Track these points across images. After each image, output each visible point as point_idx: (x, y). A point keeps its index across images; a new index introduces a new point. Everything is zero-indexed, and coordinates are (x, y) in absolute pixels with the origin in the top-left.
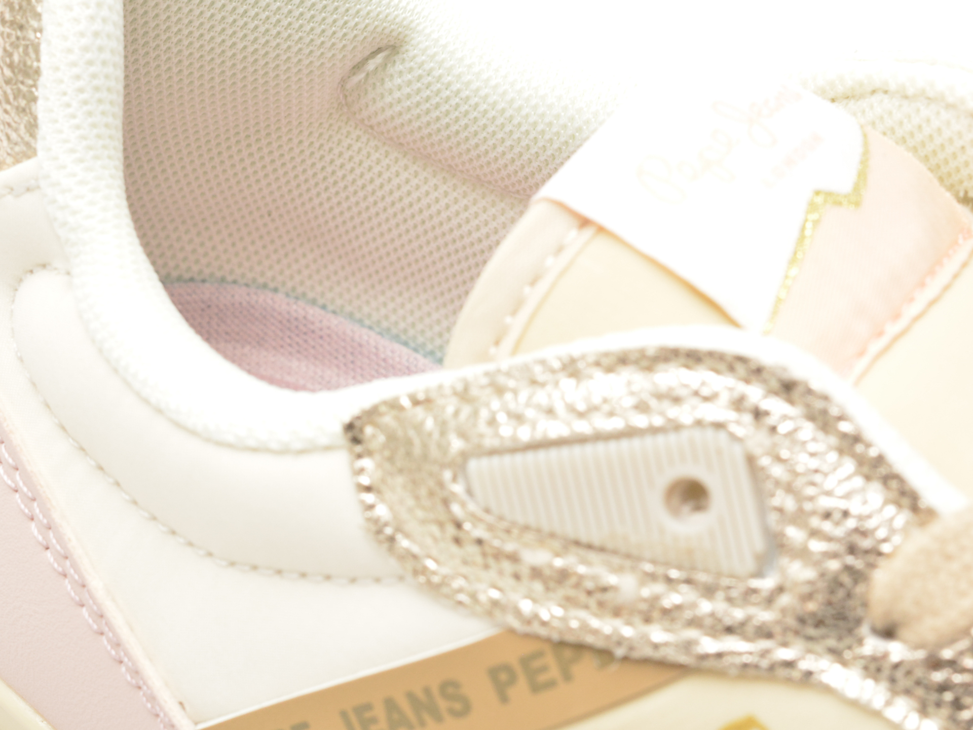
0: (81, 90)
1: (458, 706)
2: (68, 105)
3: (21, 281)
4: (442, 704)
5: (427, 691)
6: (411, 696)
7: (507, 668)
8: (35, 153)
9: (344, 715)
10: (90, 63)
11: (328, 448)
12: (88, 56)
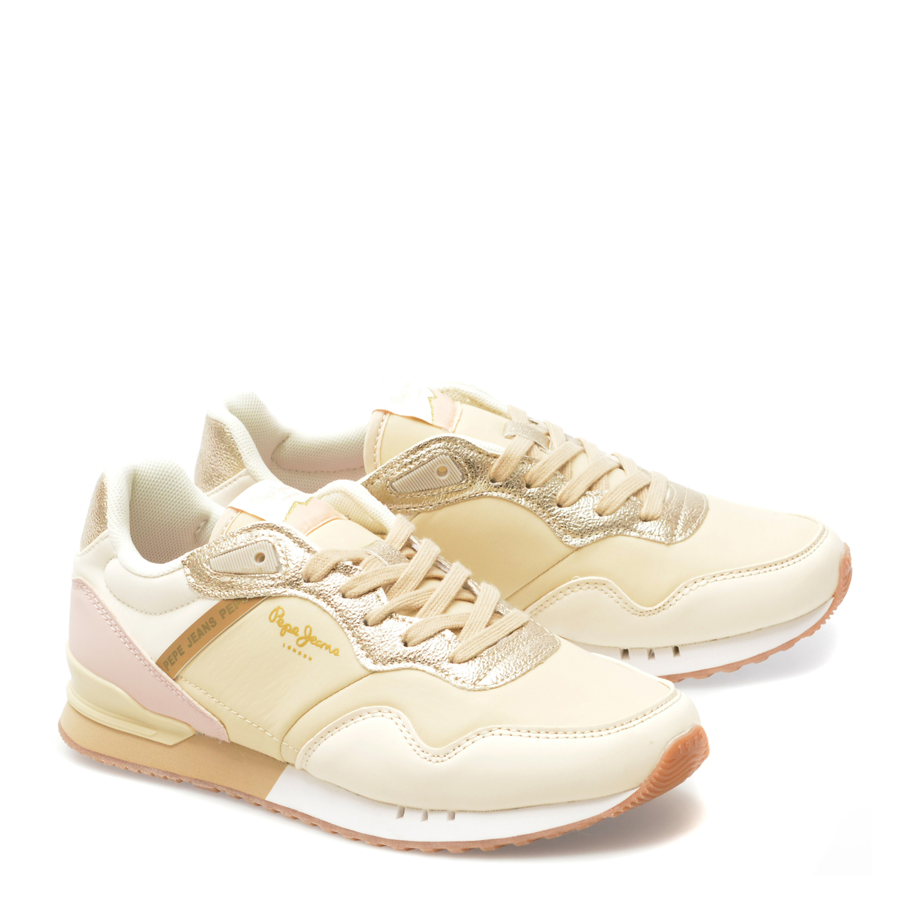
0: (118, 510)
1: (213, 624)
2: (115, 514)
3: (106, 566)
4: (210, 625)
5: (206, 623)
6: (203, 626)
7: (223, 610)
8: (107, 528)
9: (188, 638)
10: (120, 503)
11: (179, 569)
12: (119, 502)
